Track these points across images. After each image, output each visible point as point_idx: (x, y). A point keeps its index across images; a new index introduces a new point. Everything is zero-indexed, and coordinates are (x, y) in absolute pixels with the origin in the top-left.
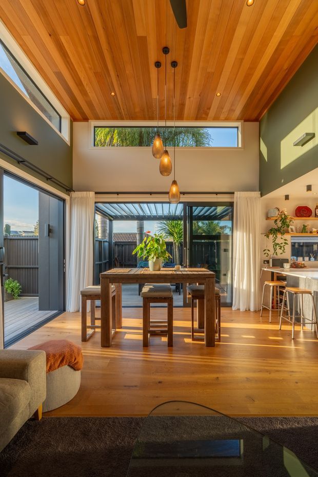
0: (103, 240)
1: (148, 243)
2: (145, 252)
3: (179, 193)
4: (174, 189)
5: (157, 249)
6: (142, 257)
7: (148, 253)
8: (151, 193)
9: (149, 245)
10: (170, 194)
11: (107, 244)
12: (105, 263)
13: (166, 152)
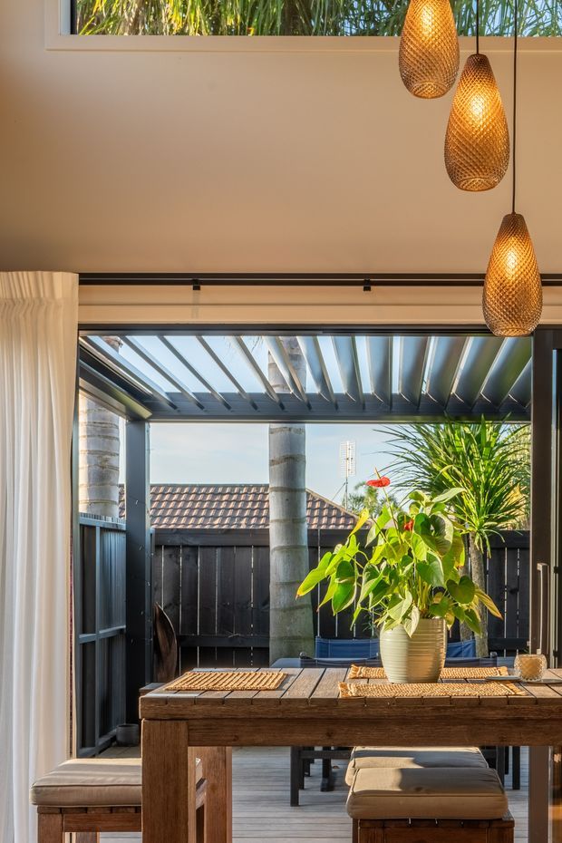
0: (98, 523)
1: (375, 542)
2: (367, 588)
3: (534, 283)
4: (512, 261)
5: (425, 569)
6: (351, 609)
7: (381, 588)
8: (368, 282)
9: (378, 552)
10: (491, 284)
11: (116, 543)
12: (110, 641)
13: (480, 65)
